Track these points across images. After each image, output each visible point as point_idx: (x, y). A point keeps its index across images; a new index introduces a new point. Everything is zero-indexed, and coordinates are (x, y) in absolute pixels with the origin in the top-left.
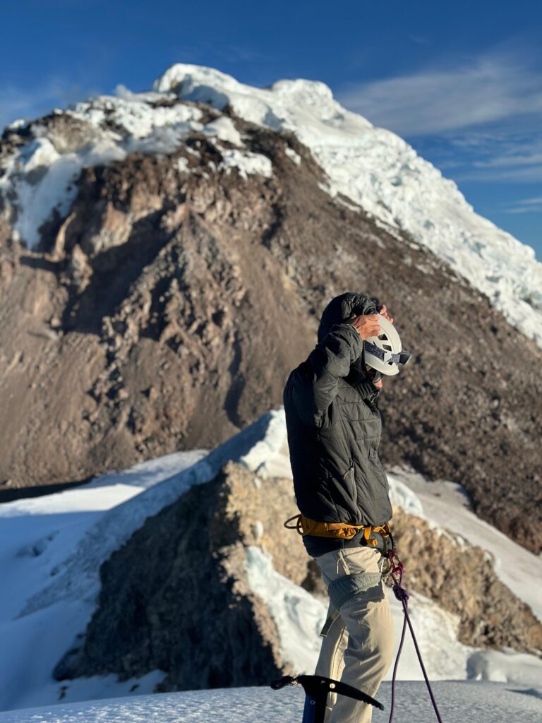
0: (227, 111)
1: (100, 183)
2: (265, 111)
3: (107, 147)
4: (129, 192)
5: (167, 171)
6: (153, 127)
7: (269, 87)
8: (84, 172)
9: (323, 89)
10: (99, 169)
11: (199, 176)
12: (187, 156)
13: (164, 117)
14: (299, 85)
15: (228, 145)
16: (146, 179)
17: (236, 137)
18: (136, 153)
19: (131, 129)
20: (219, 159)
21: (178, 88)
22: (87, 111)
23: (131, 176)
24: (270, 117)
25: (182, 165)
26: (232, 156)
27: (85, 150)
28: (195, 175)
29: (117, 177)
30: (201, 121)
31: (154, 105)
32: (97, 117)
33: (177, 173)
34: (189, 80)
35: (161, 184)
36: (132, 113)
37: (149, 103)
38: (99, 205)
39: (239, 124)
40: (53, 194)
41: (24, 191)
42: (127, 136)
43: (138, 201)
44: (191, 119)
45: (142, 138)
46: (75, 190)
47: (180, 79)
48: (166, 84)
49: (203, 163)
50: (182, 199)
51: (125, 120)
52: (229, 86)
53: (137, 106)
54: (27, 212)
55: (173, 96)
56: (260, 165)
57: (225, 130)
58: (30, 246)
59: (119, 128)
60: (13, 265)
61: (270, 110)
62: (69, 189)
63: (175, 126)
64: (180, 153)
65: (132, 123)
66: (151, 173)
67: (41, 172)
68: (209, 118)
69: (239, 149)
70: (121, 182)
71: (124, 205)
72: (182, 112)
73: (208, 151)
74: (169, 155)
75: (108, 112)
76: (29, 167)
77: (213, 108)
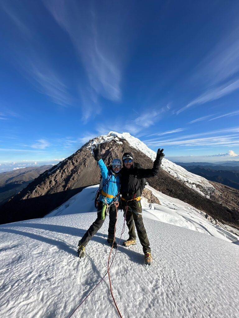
0: (117, 136)
3: (102, 142)
7: (122, 133)
9: (128, 134)
11: (113, 145)
12: (112, 142)
13: (109, 138)
14: (126, 133)
15: (117, 140)
16: (107, 145)
17: (118, 140)
18: (106, 142)
21: (111, 134)
23: (105, 145)
24: (122, 137)
25: (111, 143)
26: (118, 142)
27: (100, 142)
29: (103, 145)
31: (108, 136)
32: (101, 138)
33: (111, 144)
34: (112, 133)
35: (109, 146)
42: (105, 140)
43: (106, 148)
48: (109, 134)
49: (114, 143)
50: (112, 147)
51: (104, 138)
52: (117, 133)
53: (106, 137)
56: (121, 143)
57: (117, 139)
60: (91, 156)
63: (111, 139)
68: (115, 138)
71: (104, 149)
72: (111, 137)
73: (115, 141)
74: (110, 142)
75: (102, 137)
76: (93, 144)
77: (115, 136)
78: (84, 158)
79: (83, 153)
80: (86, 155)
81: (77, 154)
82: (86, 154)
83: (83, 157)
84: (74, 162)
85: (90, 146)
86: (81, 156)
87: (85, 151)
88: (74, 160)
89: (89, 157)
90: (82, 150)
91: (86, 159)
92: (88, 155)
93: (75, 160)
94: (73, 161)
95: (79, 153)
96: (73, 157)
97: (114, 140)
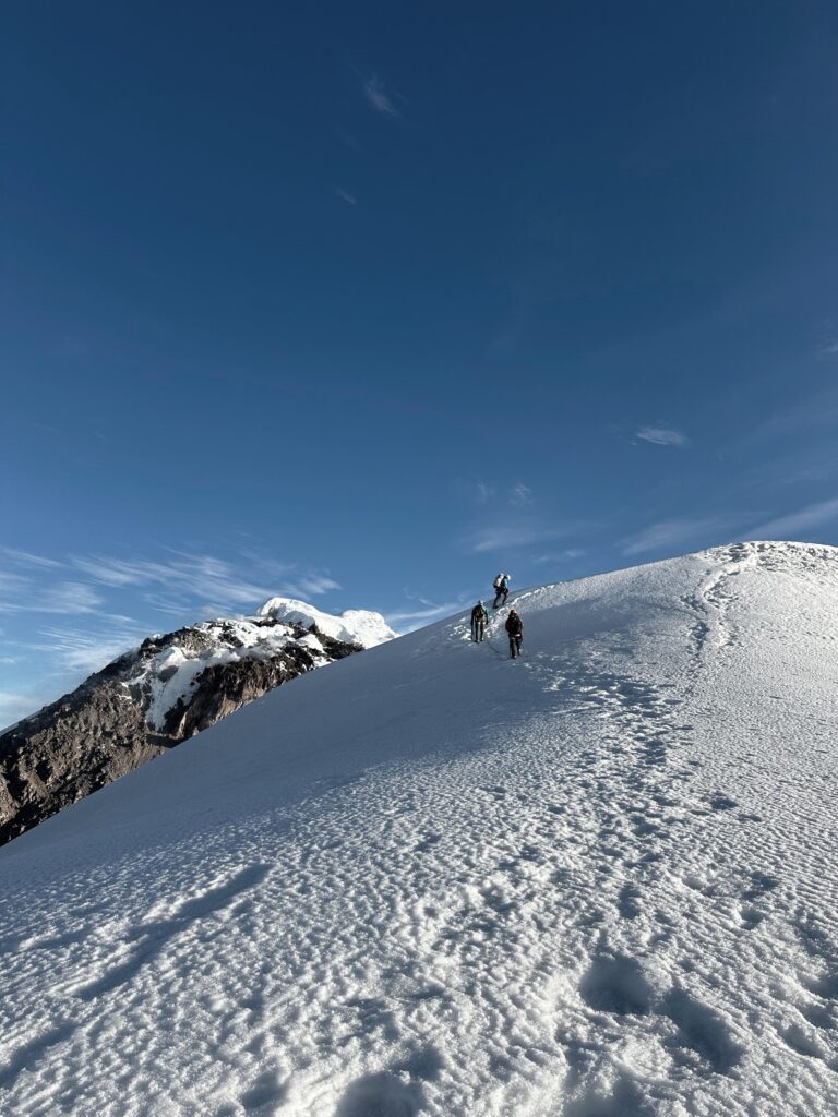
0: (313, 629)
1: (219, 678)
2: (340, 630)
3: (221, 653)
4: (241, 686)
5: (271, 670)
6: (259, 639)
7: (340, 615)
8: (207, 670)
9: (378, 616)
10: (218, 668)
11: (294, 675)
12: (285, 660)
13: (265, 632)
14: (363, 614)
15: (315, 652)
16: (254, 676)
17: (320, 647)
18: (247, 657)
19: (242, 640)
20: (310, 662)
21: (274, 613)
22: (210, 627)
23: (243, 674)
24: (343, 633)
25: (282, 666)
26: (319, 660)
27: (207, 656)
28: (291, 673)
29: (232, 675)
30: (293, 636)
31: (259, 625)
32: (218, 631)
33: (278, 671)
34: (283, 607)
35: (265, 680)
36: (243, 629)
37: (255, 623)
38: (216, 696)
39: (321, 637)
40: (179, 687)
41: (157, 686)
42: (239, 645)
43: (247, 692)
44: (287, 634)
45: (250, 647)
46: (197, 684)
47: (277, 607)
48: (266, 611)
49: (297, 665)
51: (239, 634)
52: (311, 612)
53: (248, 625)
54: (157, 703)
55: (270, 619)
57: (312, 642)
58: (157, 729)
59: (233, 640)
60: (143, 743)
61: (344, 629)
62: (192, 684)
63: (277, 638)
64: (279, 657)
65: (243, 637)
66: (258, 671)
67: (172, 671)
68: (299, 634)
69: (323, 655)
70: (235, 679)
71: (236, 696)
72: (280, 630)
73: (302, 657)
74: (273, 659)
75: (226, 628)
76: (162, 668)
77: (302, 628)
78: (95, 753)
79: (93, 718)
80: (110, 735)
81: (53, 724)
82: (108, 729)
83: (89, 745)
84: (24, 776)
85: (141, 679)
86: (77, 740)
87: (106, 709)
88: (28, 763)
89: (130, 746)
90: (88, 700)
91: (107, 760)
92: (123, 733)
93: (35, 763)
94: (17, 772)
95: (64, 715)
96: (22, 742)
97: (299, 650)
